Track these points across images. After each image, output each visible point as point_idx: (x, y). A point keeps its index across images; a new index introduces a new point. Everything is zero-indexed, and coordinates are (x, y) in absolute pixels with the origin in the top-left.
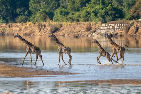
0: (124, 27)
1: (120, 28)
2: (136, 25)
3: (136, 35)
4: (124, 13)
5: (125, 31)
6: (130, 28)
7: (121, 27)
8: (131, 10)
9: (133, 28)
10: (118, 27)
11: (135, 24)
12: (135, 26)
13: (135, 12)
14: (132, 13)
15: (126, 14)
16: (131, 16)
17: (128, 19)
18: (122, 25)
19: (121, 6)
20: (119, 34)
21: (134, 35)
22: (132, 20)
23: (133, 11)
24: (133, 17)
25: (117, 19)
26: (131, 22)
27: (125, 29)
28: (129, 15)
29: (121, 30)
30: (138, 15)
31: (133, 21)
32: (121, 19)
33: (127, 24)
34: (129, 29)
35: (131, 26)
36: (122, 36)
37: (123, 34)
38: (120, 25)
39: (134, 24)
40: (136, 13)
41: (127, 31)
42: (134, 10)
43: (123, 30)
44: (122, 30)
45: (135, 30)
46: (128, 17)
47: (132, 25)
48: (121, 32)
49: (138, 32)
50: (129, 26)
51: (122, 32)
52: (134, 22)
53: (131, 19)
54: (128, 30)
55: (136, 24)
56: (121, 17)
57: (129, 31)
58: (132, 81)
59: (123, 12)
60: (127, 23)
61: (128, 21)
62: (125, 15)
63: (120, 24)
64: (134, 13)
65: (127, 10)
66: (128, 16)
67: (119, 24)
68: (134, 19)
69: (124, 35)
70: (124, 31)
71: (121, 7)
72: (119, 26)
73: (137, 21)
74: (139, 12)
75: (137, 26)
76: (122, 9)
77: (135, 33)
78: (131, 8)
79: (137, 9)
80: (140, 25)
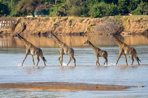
0: (9, 25)
1: (6, 25)
2: (23, 23)
3: (24, 34)
4: (10, 9)
5: (11, 29)
6: (16, 25)
7: (7, 25)
8: (18, 5)
9: (20, 26)
10: (3, 25)
11: (22, 21)
12: (23, 24)
13: (22, 7)
14: (18, 9)
15: (12, 10)
16: (18, 12)
17: (14, 16)
18: (7, 22)
19: (6, 1)
20: (5, 32)
21: (21, 33)
22: (19, 16)
23: (20, 7)
24: (20, 13)
25: (2, 16)
26: (18, 18)
27: (11, 26)
28: (16, 11)
29: (6, 28)
30: (26, 10)
31: (19, 18)
32: (6, 16)
33: (13, 21)
34: (16, 26)
35: (18, 23)
36: (8, 35)
37: (9, 32)
38: (6, 22)
39: (21, 21)
40: (23, 9)
41: (13, 29)
42: (21, 5)
43: (8, 28)
44: (7, 28)
45: (22, 28)
46: (14, 13)
47: (19, 22)
48: (6, 30)
49: (25, 30)
50: (16, 23)
51: (7, 30)
52: (21, 19)
53: (17, 16)
54: (15, 28)
55: (23, 21)
56: (6, 13)
57: (16, 29)
58: (20, 86)
59: (8, 8)
60: (14, 21)
61: (14, 18)
62: (11, 11)
63: (5, 21)
64: (21, 9)
65: (13, 5)
66: (14, 12)
67: (4, 22)
68: (21, 15)
69: (10, 33)
70: (10, 29)
71: (6, 2)
72: (4, 24)
73: (24, 17)
74: (26, 7)
75: (24, 23)
76: (8, 4)
77: (23, 31)
78: (18, 3)
79: (24, 4)
80: (28, 22)
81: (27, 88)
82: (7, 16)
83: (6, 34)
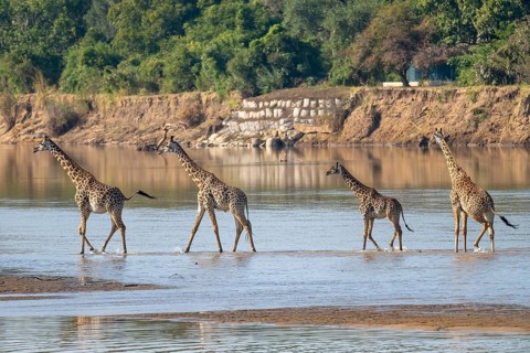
0: (325, 112)
1: (312, 113)
2: (370, 105)
3: (372, 142)
4: (328, 60)
5: (330, 127)
6: (347, 113)
7: (317, 112)
8: (354, 46)
9: (359, 117)
10: (304, 113)
11: (368, 100)
12: (369, 109)
13: (368, 54)
14: (355, 60)
15: (334, 62)
16: (354, 70)
17: (340, 82)
18: (317, 105)
19: (315, 34)
20: (310, 136)
21: (365, 140)
22: (356, 84)
23: (360, 53)
24: (359, 72)
25: (300, 83)
26: (354, 91)
27: (330, 119)
28: (347, 65)
29: (315, 123)
30: (380, 64)
31: (359, 88)
32: (314, 83)
33: (337, 100)
34: (346, 117)
35: (353, 106)
36: (319, 145)
37: (323, 137)
38: (313, 103)
39: (365, 99)
40: (371, 60)
41: (338, 127)
42: (364, 47)
43: (322, 123)
44: (319, 122)
45: (367, 124)
46: (342, 72)
47: (356, 102)
48: (314, 129)
49: (378, 130)
50: (347, 107)
51: (318, 129)
52: (363, 93)
53: (351, 82)
54: (342, 123)
55: (370, 99)
56: (314, 74)
57: (345, 125)
58: (359, 315)
59: (322, 55)
60: (340, 98)
61: (342, 90)
62: (331, 66)
63: (311, 99)
64: (363, 59)
65: (337, 48)
66: (340, 71)
67: (306, 102)
68: (365, 81)
69: (326, 141)
70: (326, 128)
71: (313, 38)
72: (309, 108)
73: (374, 88)
74: (382, 53)
75: (374, 107)
76: (320, 44)
77: (369, 134)
78: (353, 41)
79: (374, 42)
80: (387, 103)
81: (384, 323)
82: (316, 82)
83: (315, 144)
